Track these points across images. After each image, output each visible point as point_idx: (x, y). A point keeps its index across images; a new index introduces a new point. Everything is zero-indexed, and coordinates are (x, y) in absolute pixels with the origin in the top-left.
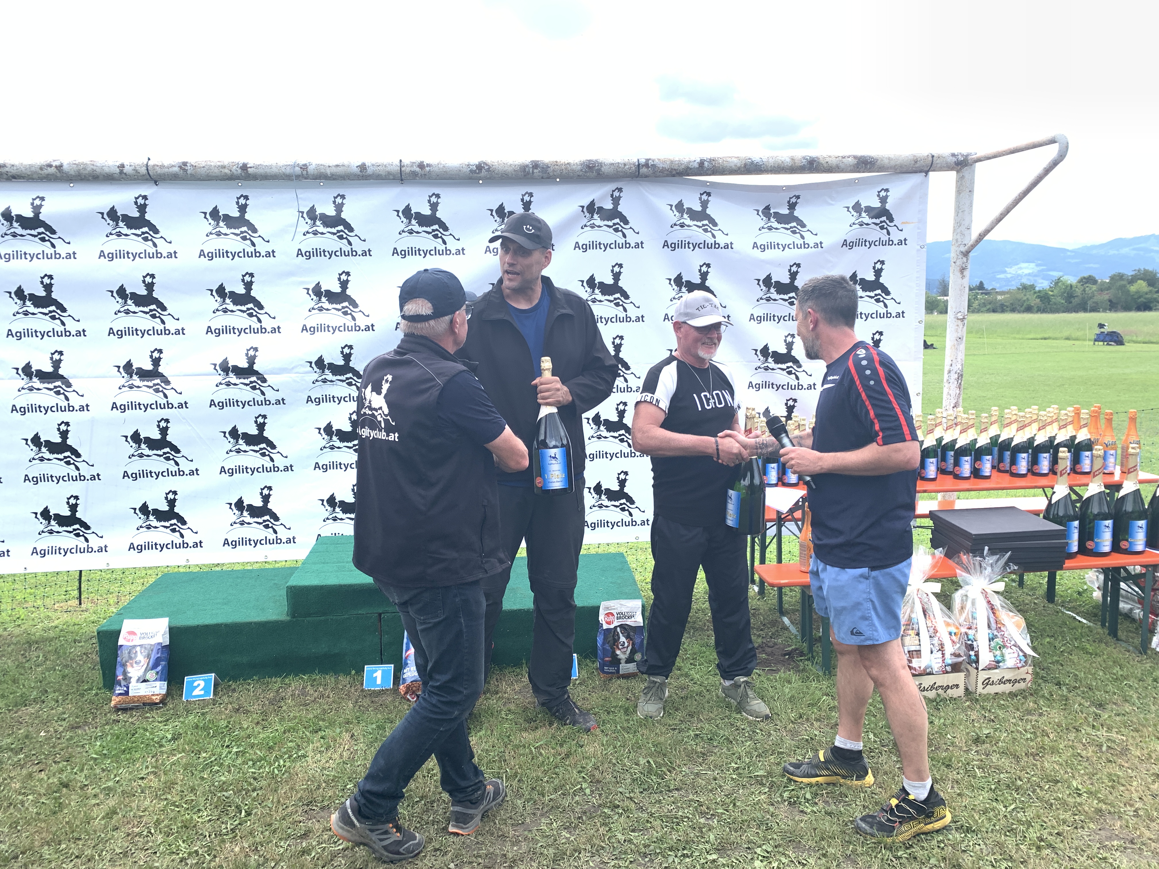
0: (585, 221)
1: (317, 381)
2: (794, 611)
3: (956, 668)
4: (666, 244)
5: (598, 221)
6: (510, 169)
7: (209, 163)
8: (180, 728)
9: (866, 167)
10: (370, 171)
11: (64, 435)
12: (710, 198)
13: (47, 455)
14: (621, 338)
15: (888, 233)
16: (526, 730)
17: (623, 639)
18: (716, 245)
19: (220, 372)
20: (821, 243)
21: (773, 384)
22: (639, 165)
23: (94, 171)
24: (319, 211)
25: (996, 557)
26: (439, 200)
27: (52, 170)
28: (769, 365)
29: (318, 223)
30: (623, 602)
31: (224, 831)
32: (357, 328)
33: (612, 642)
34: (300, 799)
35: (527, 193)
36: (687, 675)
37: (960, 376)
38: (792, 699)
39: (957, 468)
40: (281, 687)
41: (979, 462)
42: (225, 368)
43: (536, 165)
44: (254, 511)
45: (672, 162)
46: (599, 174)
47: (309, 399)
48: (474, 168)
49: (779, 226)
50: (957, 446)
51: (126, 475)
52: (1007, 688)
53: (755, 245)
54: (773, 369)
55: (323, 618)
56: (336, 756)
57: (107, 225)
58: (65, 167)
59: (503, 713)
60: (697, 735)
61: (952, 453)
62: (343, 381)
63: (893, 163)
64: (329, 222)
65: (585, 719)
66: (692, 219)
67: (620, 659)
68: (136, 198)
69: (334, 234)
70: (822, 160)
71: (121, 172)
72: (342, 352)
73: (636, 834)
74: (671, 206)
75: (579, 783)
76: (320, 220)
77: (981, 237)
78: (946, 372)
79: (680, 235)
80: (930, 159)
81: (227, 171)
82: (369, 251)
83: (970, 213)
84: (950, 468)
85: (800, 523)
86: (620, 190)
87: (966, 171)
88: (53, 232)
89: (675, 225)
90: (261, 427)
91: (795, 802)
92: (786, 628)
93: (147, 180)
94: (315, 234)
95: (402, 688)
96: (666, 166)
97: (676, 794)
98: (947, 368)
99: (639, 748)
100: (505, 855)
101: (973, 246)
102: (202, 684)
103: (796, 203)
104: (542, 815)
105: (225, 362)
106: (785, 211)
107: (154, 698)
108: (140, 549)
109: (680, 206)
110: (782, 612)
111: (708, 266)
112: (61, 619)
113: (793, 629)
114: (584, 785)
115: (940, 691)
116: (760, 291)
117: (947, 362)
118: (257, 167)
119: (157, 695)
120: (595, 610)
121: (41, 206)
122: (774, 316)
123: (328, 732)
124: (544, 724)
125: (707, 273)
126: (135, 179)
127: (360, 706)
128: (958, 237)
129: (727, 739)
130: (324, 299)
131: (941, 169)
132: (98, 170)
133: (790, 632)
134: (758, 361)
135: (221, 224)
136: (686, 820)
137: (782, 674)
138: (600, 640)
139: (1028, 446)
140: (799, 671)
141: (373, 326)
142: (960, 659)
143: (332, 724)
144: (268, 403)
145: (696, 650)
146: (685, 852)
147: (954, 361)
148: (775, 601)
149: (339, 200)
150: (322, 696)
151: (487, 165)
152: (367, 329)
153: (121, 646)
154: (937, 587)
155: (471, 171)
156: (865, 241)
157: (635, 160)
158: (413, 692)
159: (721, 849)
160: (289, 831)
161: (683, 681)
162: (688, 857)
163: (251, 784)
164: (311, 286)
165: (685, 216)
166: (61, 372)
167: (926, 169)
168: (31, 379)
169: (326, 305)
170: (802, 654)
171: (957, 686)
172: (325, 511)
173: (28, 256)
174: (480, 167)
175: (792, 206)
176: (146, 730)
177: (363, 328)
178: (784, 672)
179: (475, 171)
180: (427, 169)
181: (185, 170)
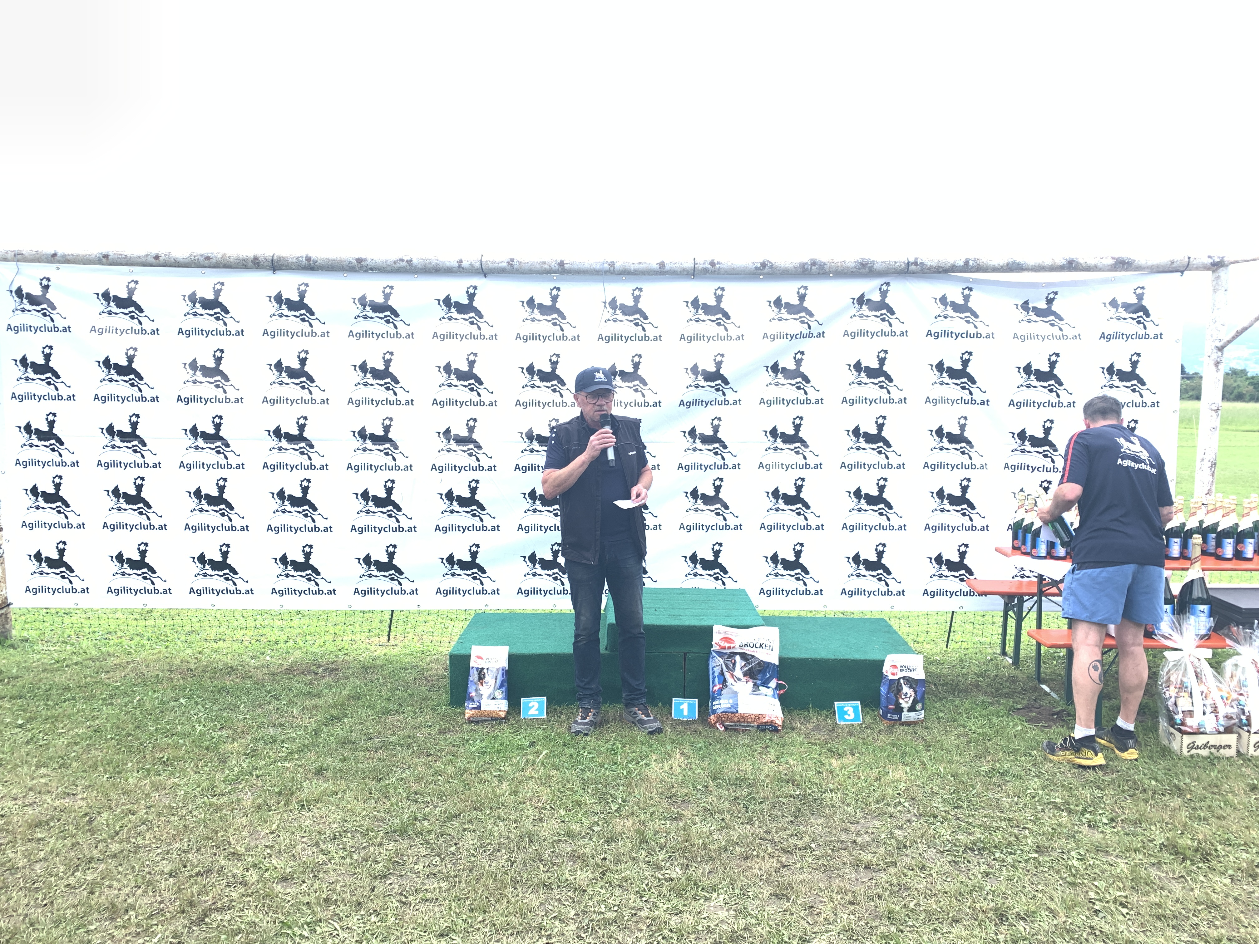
3: (1228, 729)
4: (929, 333)
5: (866, 312)
6: (791, 266)
9: (1123, 267)
10: (667, 267)
11: (389, 491)
12: (971, 293)
13: (373, 509)
14: (884, 418)
15: (1145, 328)
17: (906, 689)
18: (978, 335)
19: (525, 439)
20: (1079, 335)
21: (1028, 466)
22: (908, 263)
23: (437, 265)
24: (619, 302)
26: (724, 293)
27: (404, 264)
28: (1026, 448)
29: (618, 312)
30: (906, 656)
32: (647, 404)
33: (895, 691)
35: (803, 286)
36: (964, 726)
37: (1214, 464)
42: (530, 436)
43: (814, 263)
45: (939, 261)
46: (871, 270)
48: (759, 265)
49: (1038, 319)
51: (438, 528)
53: (1015, 336)
54: (1029, 452)
58: (415, 261)
63: (1149, 263)
64: (627, 311)
66: (955, 311)
67: (903, 708)
68: (468, 288)
69: (631, 321)
70: (1080, 260)
71: (460, 266)
74: (936, 299)
76: (620, 309)
77: (1239, 333)
78: (1198, 460)
80: (1187, 260)
81: (546, 266)
82: (660, 336)
86: (888, 284)
87: (1222, 272)
88: (397, 315)
89: (939, 316)
92: (1046, 694)
93: (479, 273)
94: (615, 321)
95: (713, 718)
96: (934, 264)
98: (1200, 457)
101: (1230, 342)
102: (536, 705)
103: (1054, 298)
105: (531, 431)
106: (1043, 305)
107: (497, 714)
108: (446, 593)
109: (943, 300)
110: (1040, 680)
111: (970, 353)
113: (1054, 695)
115: (1213, 750)
117: (1200, 450)
118: (572, 263)
119: (501, 712)
121: (390, 294)
122: (1034, 402)
125: (969, 360)
126: (470, 272)
128: (1214, 332)
130: (618, 378)
131: (1197, 268)
132: (441, 264)
133: (1051, 697)
135: (536, 311)
137: (1054, 730)
138: (883, 690)
141: (660, 402)
142: (1233, 722)
147: (1207, 450)
148: (1032, 669)
149: (637, 293)
151: (770, 263)
152: (655, 405)
154: (1209, 653)
155: (756, 268)
156: (1123, 335)
157: (905, 259)
158: (722, 723)
161: (961, 730)
164: (608, 366)
165: (949, 308)
166: (390, 435)
167: (1182, 269)
168: (365, 441)
169: (620, 383)
171: (1229, 746)
173: (374, 335)
174: (764, 265)
175: (1050, 301)
178: (1057, 728)
179: (759, 268)
180: (718, 266)
181: (512, 266)
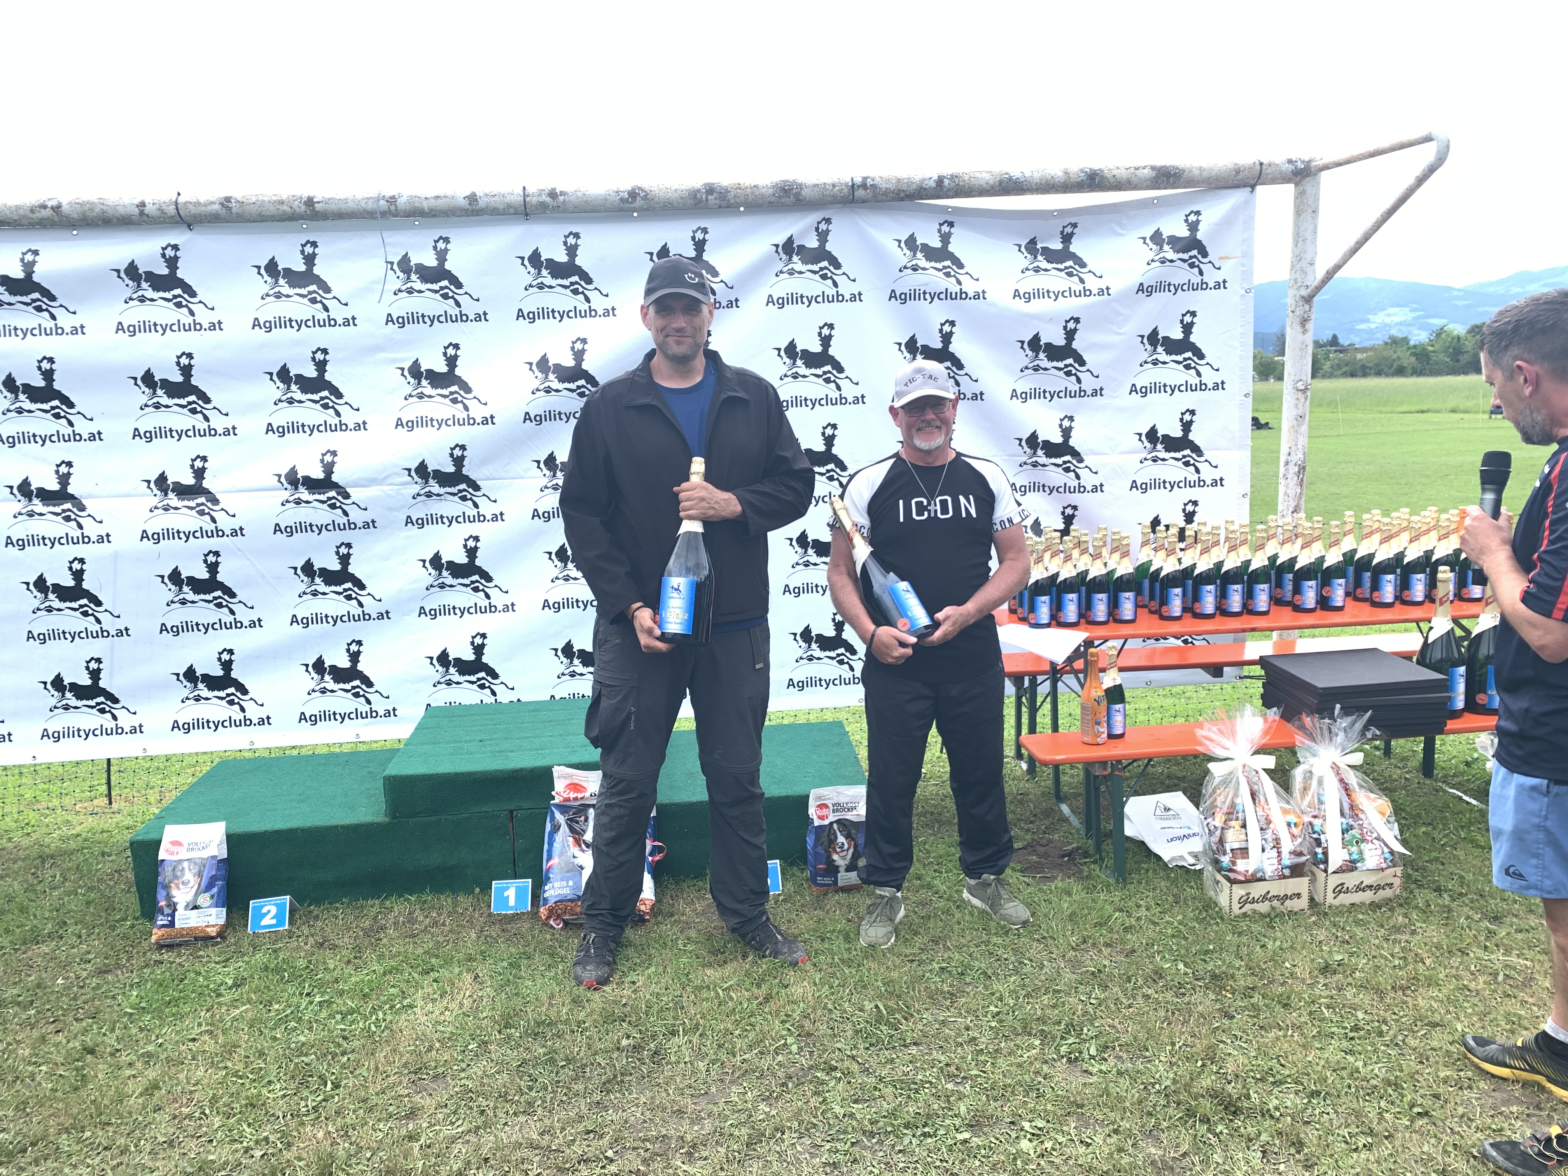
0: (780, 266)
1: (418, 495)
2: (1076, 796)
3: (1296, 871)
4: (893, 295)
5: (798, 266)
6: (675, 196)
7: (261, 198)
8: (245, 970)
9: (1168, 182)
10: (482, 203)
11: (78, 575)
12: (953, 230)
13: (57, 604)
14: (834, 427)
15: (1201, 273)
16: (710, 965)
17: (841, 839)
18: (963, 295)
19: (286, 485)
20: (1108, 288)
21: (1044, 486)
22: (853, 185)
23: (104, 212)
24: (414, 261)
25: (1350, 719)
26: (579, 242)
27: (47, 213)
28: (1039, 460)
29: (414, 277)
30: (841, 788)
31: (304, 1109)
32: (472, 421)
33: (826, 843)
34: (405, 1065)
35: (699, 228)
36: (929, 886)
37: (1302, 469)
38: (1072, 917)
39: (1297, 597)
40: (380, 912)
41: (1327, 588)
42: (293, 480)
43: (710, 189)
44: (340, 675)
45: (899, 180)
46: (798, 200)
47: (409, 521)
48: (626, 195)
49: (1049, 266)
50: (1297, 567)
51: (163, 628)
52: (1367, 896)
53: (1017, 294)
54: (1044, 465)
55: (434, 818)
56: (453, 1006)
57: (126, 287)
58: (65, 208)
59: (680, 942)
60: (942, 969)
61: (1291, 576)
62: (454, 494)
63: (1205, 174)
64: (431, 275)
65: (790, 949)
66: (928, 258)
67: (838, 867)
68: (164, 249)
69: (436, 292)
70: (1106, 173)
71: (142, 213)
72: (452, 455)
73: (860, 1106)
74: (899, 241)
75: (782, 1037)
76: (416, 273)
77: (1330, 275)
78: (1282, 464)
79: (912, 281)
80: (1258, 167)
81: (285, 208)
82: (485, 314)
83: (1314, 242)
84: (1288, 596)
85: (1081, 676)
86: (828, 221)
87: (1308, 184)
88: (53, 298)
89: (905, 267)
90: (345, 560)
91: (1076, 1058)
92: (1065, 820)
93: (177, 223)
94: (410, 293)
95: (543, 911)
96: (891, 186)
97: (914, 1050)
98: (1283, 458)
99: (864, 987)
100: (682, 1138)
101: (1318, 288)
102: (274, 910)
103: (1072, 234)
104: (732, 1082)
105: (293, 471)
106: (1057, 245)
107: (209, 930)
108: (187, 728)
109: (911, 243)
110: (1059, 796)
111: (952, 323)
112: (84, 825)
113: (1075, 821)
114: (790, 1040)
115: (1276, 903)
116: (1024, 358)
117: (1284, 450)
118: (327, 201)
119: (213, 926)
120: (803, 801)
121: (34, 263)
122: (1045, 392)
123: (444, 973)
124: (736, 957)
125: (951, 334)
126: (161, 223)
127: (486, 937)
128: (1298, 276)
129: (985, 973)
130: (424, 382)
131: (1273, 181)
132: (110, 211)
133: (1070, 824)
134: (1023, 454)
135: (282, 281)
136: (927, 1085)
137: (1060, 883)
138: (810, 841)
139: (1395, 564)
140: (1082, 878)
141: (492, 417)
142: (1303, 859)
143: (448, 962)
144: (352, 526)
145: (941, 852)
146: (926, 1130)
147: (1293, 449)
148: (1050, 783)
149: (441, 245)
150: (435, 924)
151: (643, 191)
152: (485, 421)
153: (163, 861)
154: (1270, 762)
155: (622, 200)
156: (1169, 285)
157: (849, 180)
158: (558, 917)
159: (974, 1126)
160: (391, 1109)
161: (923, 894)
162: (930, 1136)
163: (339, 1045)
164: (407, 365)
165: (919, 255)
166: (71, 490)
167: (1252, 182)
168: (30, 500)
169: (428, 390)
170: (1086, 855)
171: (1298, 895)
172: (435, 672)
173: (19, 332)
174: (633, 194)
175: (1067, 239)
176: (200, 974)
177: (479, 420)
178: (1062, 880)
179: (627, 200)
180: (561, 198)
181: (229, 209)
